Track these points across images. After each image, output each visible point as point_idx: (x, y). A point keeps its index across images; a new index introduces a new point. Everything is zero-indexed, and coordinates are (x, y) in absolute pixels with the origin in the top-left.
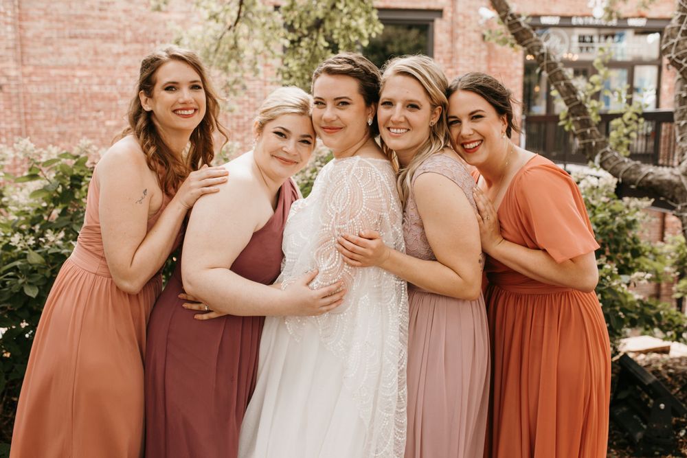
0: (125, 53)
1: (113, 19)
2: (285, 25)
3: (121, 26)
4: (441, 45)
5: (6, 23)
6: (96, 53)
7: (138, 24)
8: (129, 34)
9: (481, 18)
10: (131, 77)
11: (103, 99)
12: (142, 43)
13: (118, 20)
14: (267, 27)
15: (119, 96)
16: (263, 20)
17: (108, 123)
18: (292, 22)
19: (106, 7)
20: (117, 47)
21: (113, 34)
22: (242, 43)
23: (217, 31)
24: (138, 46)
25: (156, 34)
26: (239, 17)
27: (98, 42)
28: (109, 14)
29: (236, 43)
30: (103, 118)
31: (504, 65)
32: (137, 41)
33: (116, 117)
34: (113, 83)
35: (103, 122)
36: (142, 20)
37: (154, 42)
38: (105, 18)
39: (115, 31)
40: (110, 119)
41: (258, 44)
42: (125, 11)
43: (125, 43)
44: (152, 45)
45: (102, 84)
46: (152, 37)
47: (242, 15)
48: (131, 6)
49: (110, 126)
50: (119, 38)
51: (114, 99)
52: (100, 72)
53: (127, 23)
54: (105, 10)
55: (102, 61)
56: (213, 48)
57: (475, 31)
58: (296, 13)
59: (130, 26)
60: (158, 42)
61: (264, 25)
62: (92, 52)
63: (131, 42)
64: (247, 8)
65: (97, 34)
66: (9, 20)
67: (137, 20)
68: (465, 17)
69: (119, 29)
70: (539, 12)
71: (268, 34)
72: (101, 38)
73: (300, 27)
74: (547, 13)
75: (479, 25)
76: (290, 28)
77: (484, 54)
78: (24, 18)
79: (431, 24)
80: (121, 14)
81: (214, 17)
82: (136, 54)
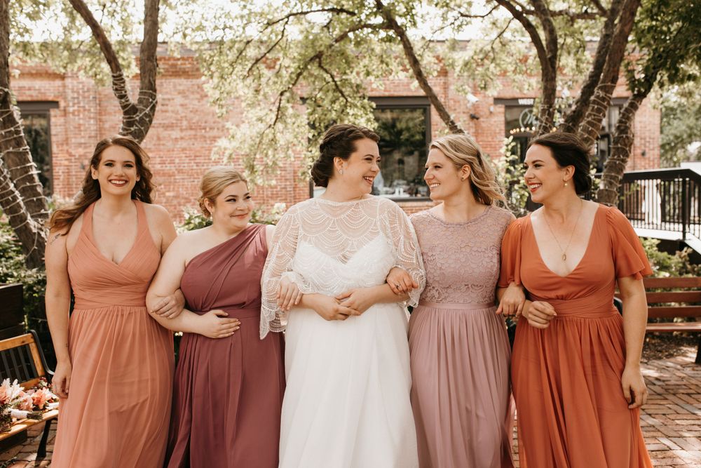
0: (182, 138)
1: (173, 112)
2: (309, 124)
3: (179, 117)
4: (437, 125)
5: (90, 118)
6: (159, 139)
7: (192, 115)
8: (185, 123)
9: (469, 101)
10: (186, 157)
11: (164, 175)
12: (195, 129)
13: (177, 113)
14: (296, 125)
15: (176, 172)
16: (294, 120)
17: (167, 194)
18: (314, 122)
19: (167, 102)
20: (176, 134)
21: (173, 123)
22: (278, 135)
23: (261, 129)
24: (193, 132)
25: (206, 122)
26: (277, 118)
27: (161, 130)
28: (170, 108)
29: (275, 137)
30: (164, 190)
31: (490, 139)
32: (191, 129)
33: (174, 188)
34: (172, 162)
35: (164, 194)
36: (195, 111)
37: (205, 129)
38: (166, 111)
39: (174, 122)
40: (169, 191)
41: (289, 137)
42: (182, 105)
43: (182, 130)
44: (203, 131)
45: (163, 163)
46: (203, 125)
47: (279, 117)
48: (187, 102)
49: (170, 197)
50: (177, 126)
51: (173, 175)
52: (162, 154)
53: (183, 115)
54: (167, 105)
55: (163, 145)
56: (258, 140)
57: (464, 113)
58: (317, 116)
59: (186, 116)
60: (208, 129)
61: (294, 123)
62: (155, 138)
63: (186, 129)
64: (282, 113)
65: (160, 124)
66: (92, 115)
67: (191, 112)
68: (455, 102)
69: (178, 120)
70: (517, 96)
71: (297, 130)
72: (163, 127)
73: (320, 125)
74: (523, 96)
75: (467, 108)
76: (312, 126)
77: (472, 130)
78: (103, 113)
79: (428, 107)
80: (180, 108)
81: (260, 120)
82: (190, 139)
